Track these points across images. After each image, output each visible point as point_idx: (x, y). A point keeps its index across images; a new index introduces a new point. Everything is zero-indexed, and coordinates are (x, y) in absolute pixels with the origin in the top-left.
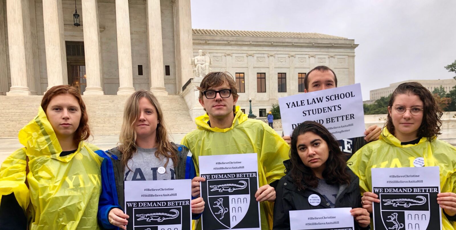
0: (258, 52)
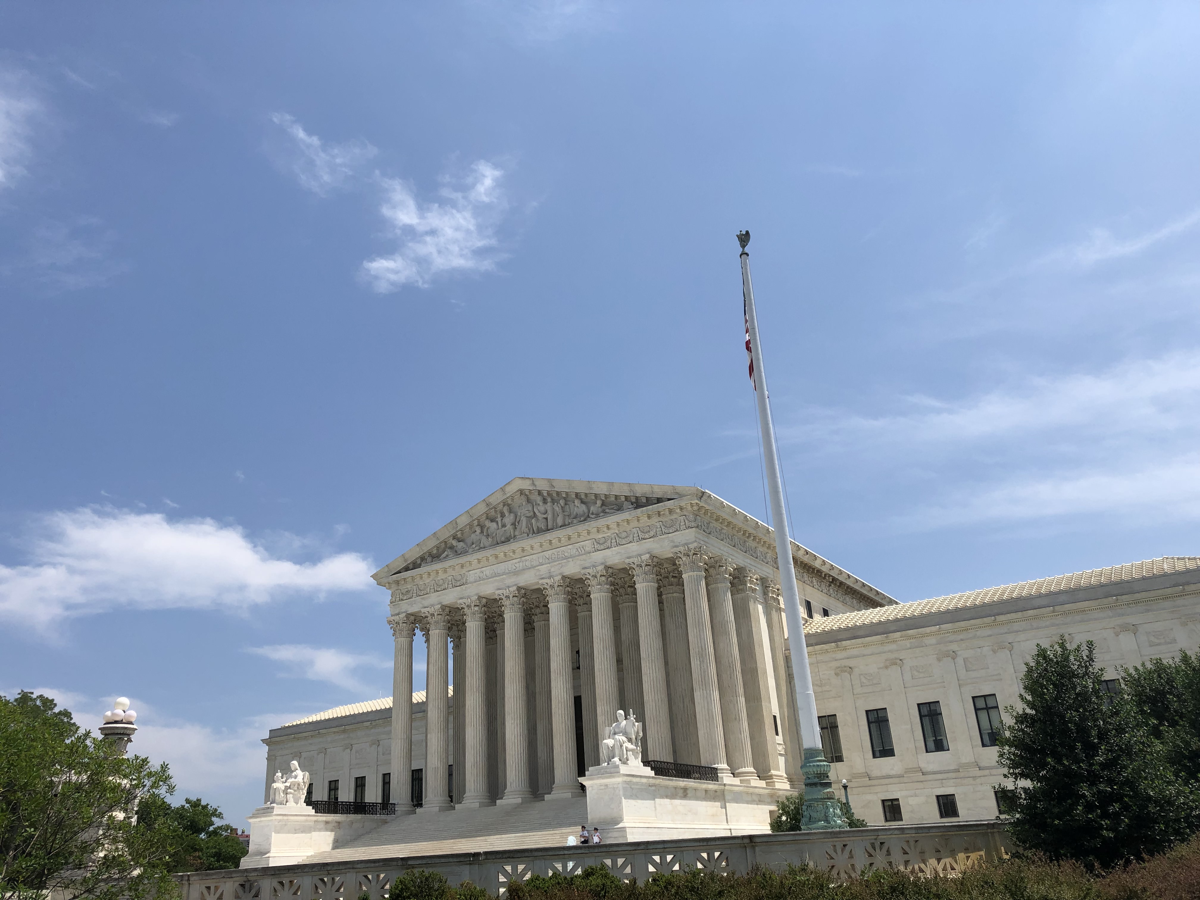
0: (963, 646)
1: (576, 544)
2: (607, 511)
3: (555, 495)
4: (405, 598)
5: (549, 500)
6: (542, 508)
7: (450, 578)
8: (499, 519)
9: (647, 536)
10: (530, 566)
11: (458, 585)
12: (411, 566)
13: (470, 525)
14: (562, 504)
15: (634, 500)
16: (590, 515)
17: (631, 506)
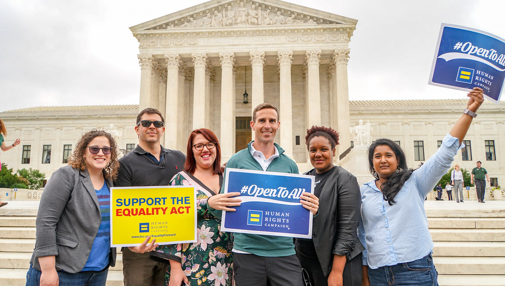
0: (414, 120)
1: (275, 36)
2: (299, 22)
3: (264, 6)
4: (151, 45)
5: (260, 8)
6: (255, 12)
7: (186, 40)
9: (320, 39)
11: (192, 44)
12: (158, 27)
13: (204, 12)
14: (269, 12)
15: (315, 20)
16: (287, 22)
17: (314, 22)
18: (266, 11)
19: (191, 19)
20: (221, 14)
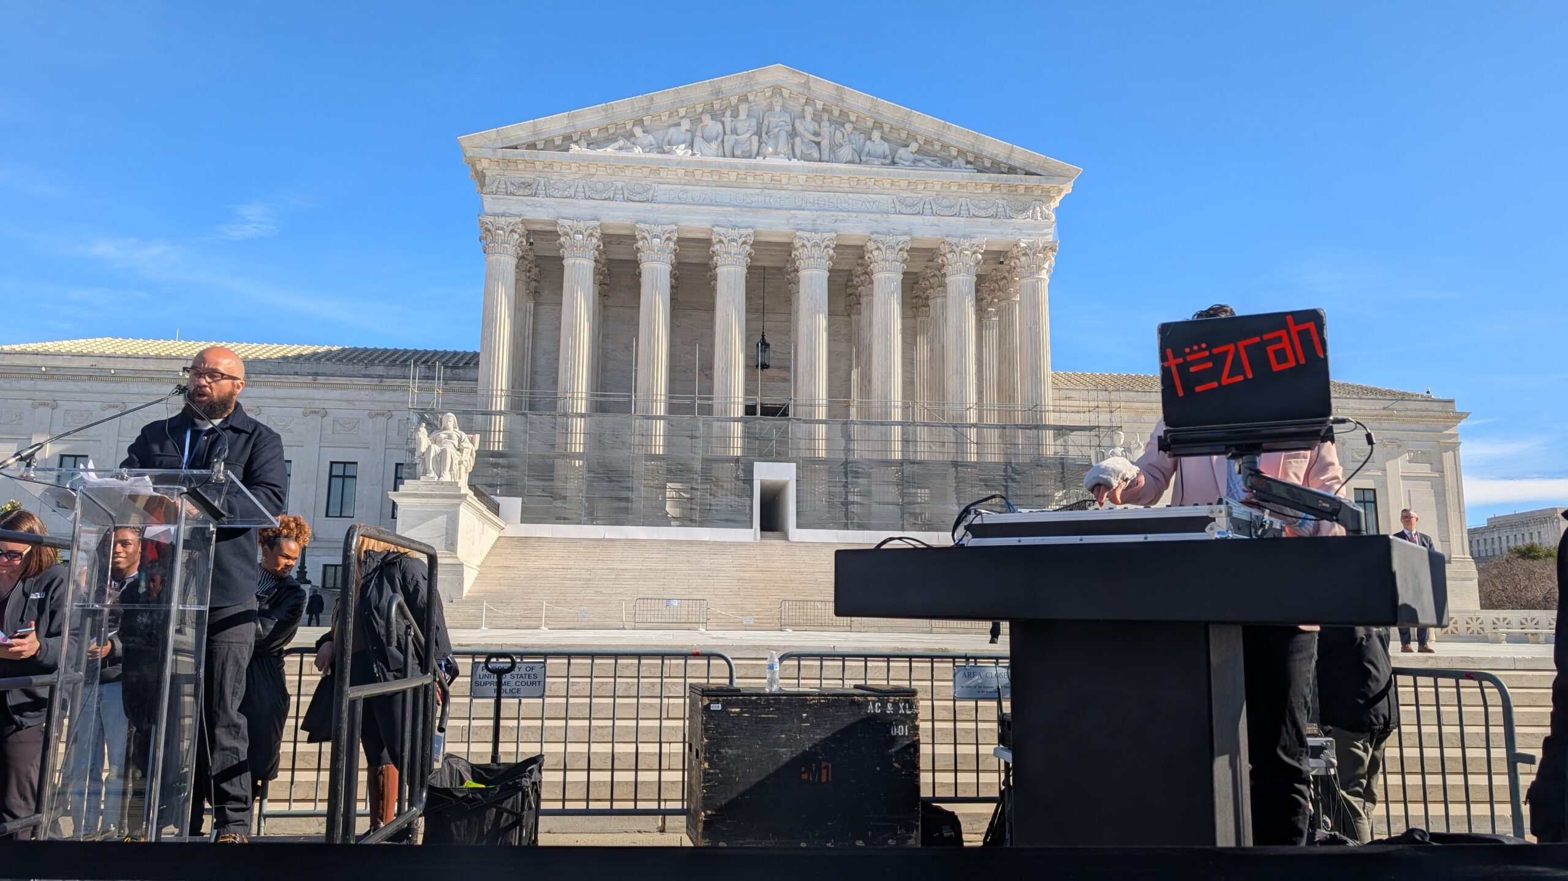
1: (863, 195)
2: (929, 162)
3: (836, 113)
4: (520, 193)
5: (826, 116)
6: (812, 126)
7: (619, 184)
8: (727, 119)
9: (981, 213)
10: (778, 205)
11: (637, 198)
12: (540, 145)
14: (849, 130)
15: (971, 159)
16: (897, 160)
17: (969, 166)
18: (843, 125)
19: (638, 131)
20: (719, 126)
